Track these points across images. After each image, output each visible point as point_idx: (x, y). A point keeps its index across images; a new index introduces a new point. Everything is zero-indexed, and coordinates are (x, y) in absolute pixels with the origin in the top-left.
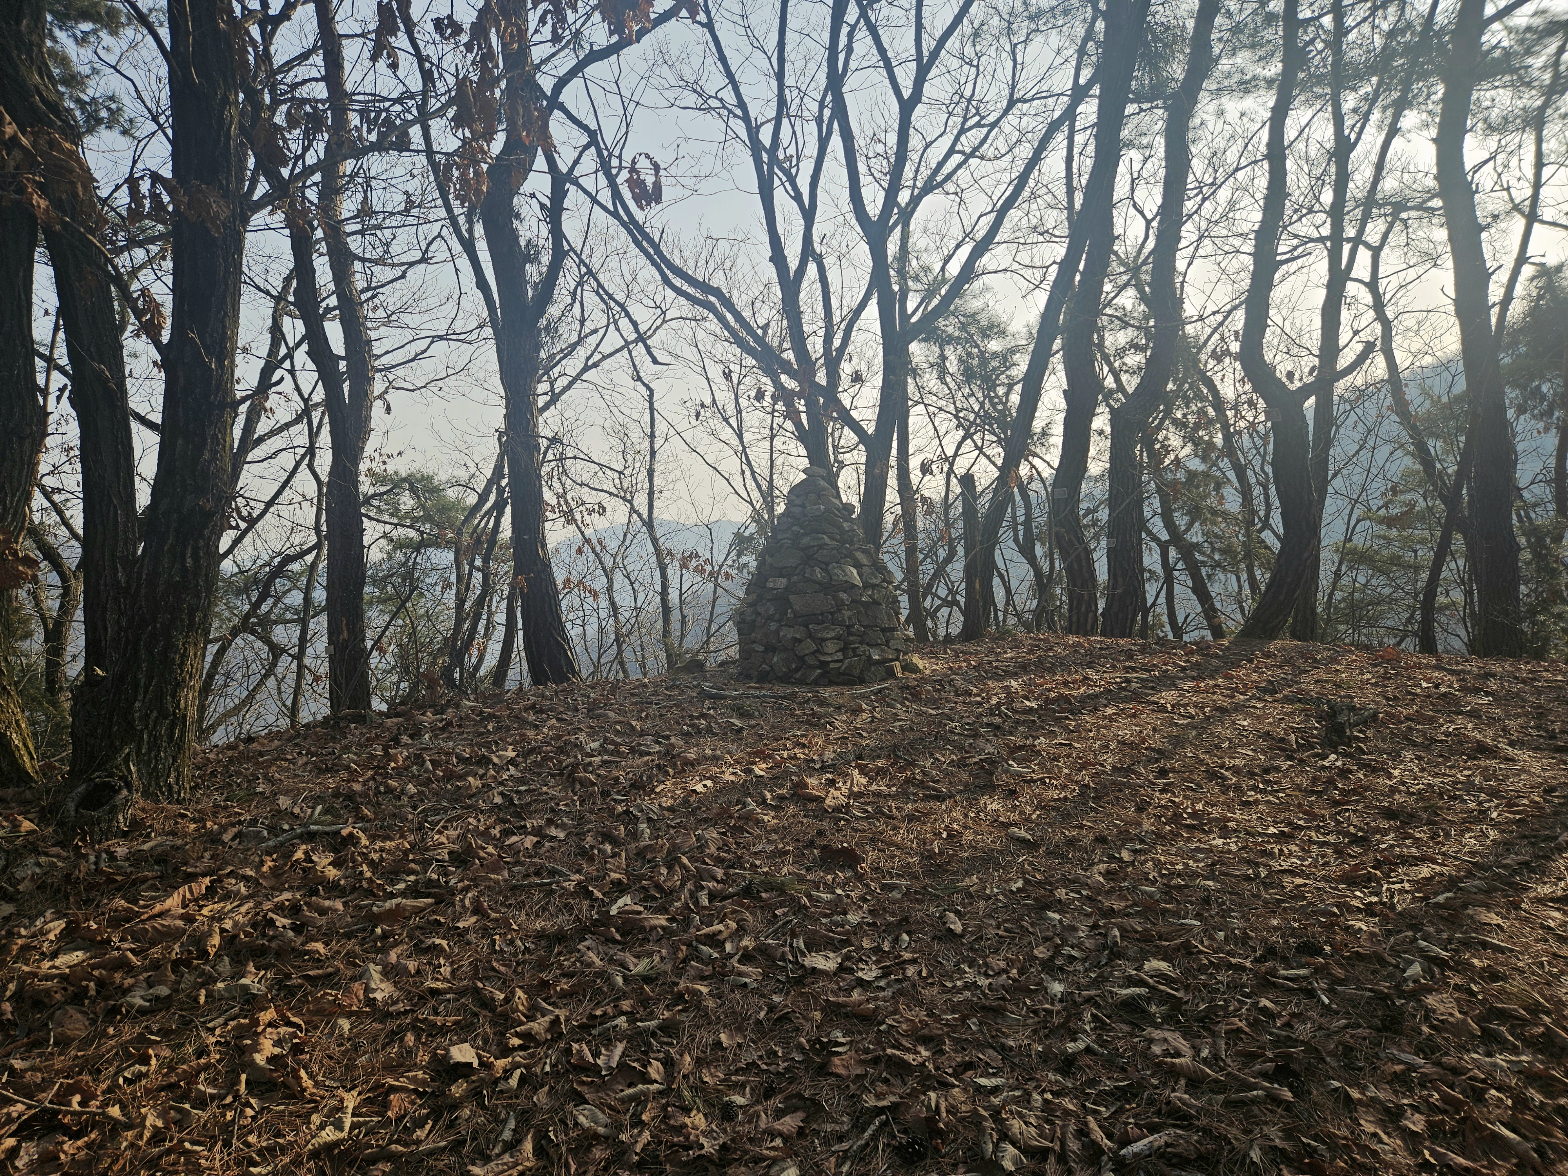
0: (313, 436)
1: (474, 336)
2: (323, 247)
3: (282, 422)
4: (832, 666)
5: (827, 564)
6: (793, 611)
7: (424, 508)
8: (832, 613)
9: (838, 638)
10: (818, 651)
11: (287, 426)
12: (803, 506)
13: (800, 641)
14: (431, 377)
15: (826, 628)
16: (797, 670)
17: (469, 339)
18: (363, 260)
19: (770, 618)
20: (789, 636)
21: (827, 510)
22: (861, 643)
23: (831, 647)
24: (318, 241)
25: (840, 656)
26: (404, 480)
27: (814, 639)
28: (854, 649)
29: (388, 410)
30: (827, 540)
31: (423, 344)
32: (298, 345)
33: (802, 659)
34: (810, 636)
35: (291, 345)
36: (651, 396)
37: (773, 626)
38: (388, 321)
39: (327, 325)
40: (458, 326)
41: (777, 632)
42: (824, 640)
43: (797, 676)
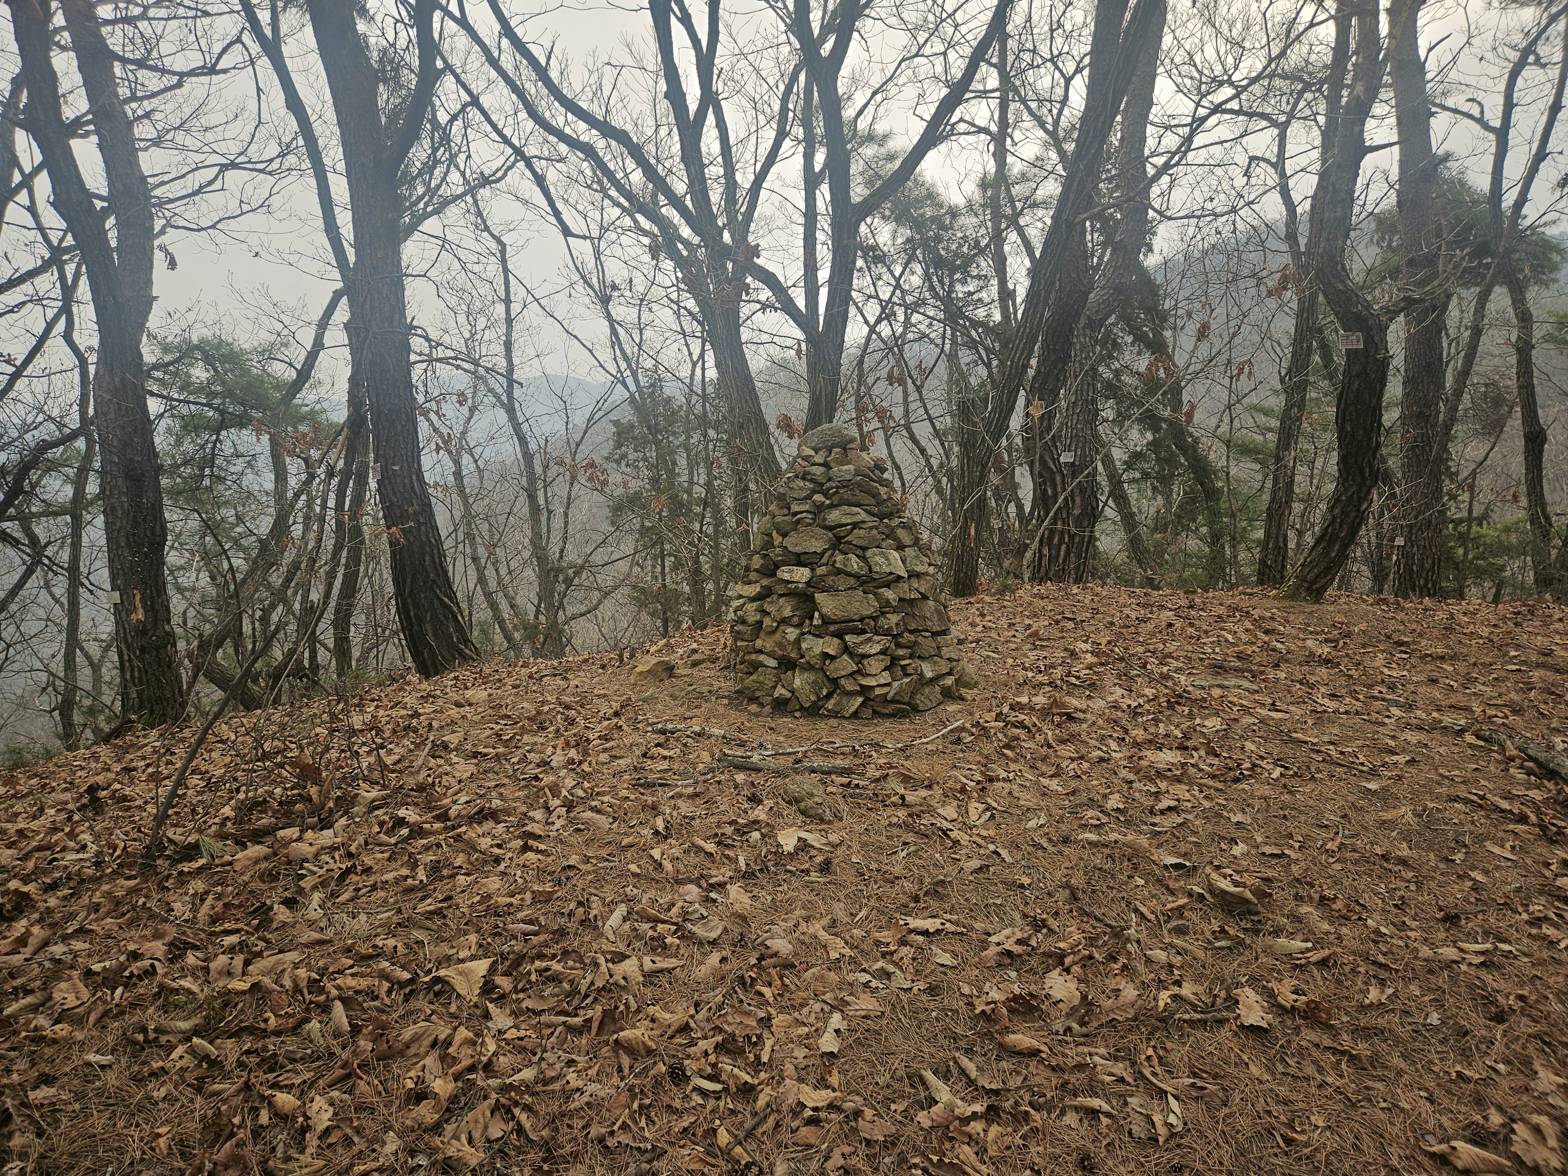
0: (68, 292)
1: (275, 165)
2: (65, 38)
3: (23, 270)
4: (878, 691)
5: (864, 549)
6: (822, 616)
7: (223, 383)
8: (875, 619)
9: (883, 652)
10: (858, 672)
11: (31, 274)
12: (826, 465)
13: (833, 658)
14: (222, 215)
15: (869, 640)
16: (829, 696)
17: (269, 169)
18: (124, 61)
19: (785, 621)
20: (817, 650)
21: (858, 473)
22: (911, 657)
23: (875, 666)
24: (57, 30)
25: (886, 677)
26: (197, 347)
27: (851, 655)
28: (903, 667)
29: (172, 265)
30: (863, 516)
31: (208, 174)
32: (36, 170)
33: (835, 682)
34: (846, 649)
35: (28, 169)
36: (503, 252)
37: (792, 633)
38: (157, 142)
39: (75, 144)
40: (253, 152)
41: (798, 642)
42: (865, 656)
43: (830, 705)
